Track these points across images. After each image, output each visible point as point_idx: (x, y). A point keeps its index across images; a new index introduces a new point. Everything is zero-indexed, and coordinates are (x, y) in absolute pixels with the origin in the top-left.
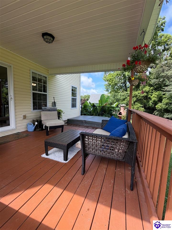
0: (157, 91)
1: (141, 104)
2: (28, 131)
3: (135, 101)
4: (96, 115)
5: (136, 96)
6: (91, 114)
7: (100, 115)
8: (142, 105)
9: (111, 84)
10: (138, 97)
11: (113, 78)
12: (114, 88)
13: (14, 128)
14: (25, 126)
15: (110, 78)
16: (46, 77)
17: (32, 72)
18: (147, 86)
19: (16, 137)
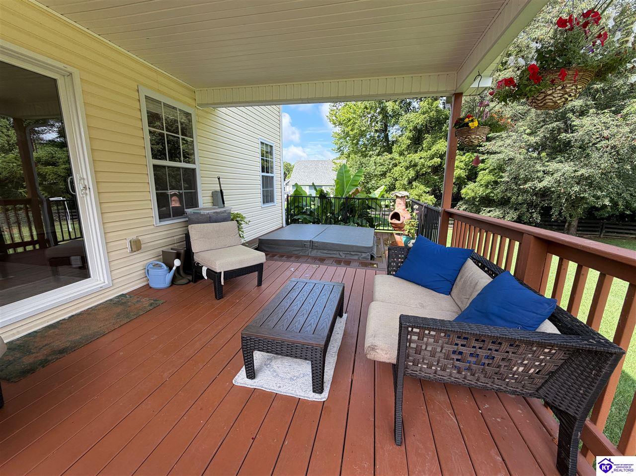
0: (464, 154)
1: (427, 184)
2: (151, 288)
3: (411, 177)
4: (328, 222)
5: (415, 165)
6: (315, 219)
7: (339, 221)
8: (428, 187)
9: (351, 133)
10: (418, 168)
11: (354, 116)
12: (357, 144)
13: (107, 282)
14: (139, 273)
15: (348, 116)
16: (188, 115)
17: (146, 97)
18: (441, 138)
19: (118, 315)
